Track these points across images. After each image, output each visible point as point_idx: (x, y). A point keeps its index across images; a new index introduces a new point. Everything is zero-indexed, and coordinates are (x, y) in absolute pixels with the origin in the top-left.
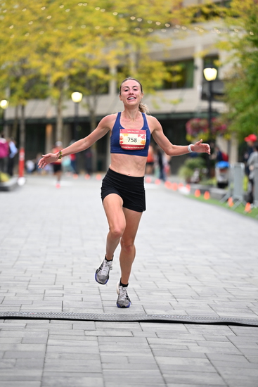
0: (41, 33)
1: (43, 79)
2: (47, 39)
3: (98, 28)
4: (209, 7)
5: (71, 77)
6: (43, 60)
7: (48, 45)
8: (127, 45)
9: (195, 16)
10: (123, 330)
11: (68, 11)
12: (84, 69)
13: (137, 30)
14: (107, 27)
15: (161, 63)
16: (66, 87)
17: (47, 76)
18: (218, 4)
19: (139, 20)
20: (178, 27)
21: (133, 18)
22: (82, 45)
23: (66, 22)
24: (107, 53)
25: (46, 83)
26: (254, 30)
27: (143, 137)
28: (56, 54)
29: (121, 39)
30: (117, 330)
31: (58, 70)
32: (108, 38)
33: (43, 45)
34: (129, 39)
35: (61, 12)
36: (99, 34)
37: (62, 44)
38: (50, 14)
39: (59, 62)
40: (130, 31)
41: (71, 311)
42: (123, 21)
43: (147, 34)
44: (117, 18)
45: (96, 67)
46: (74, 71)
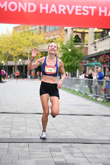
0: (12, 45)
1: (12, 56)
2: (13, 47)
3: (25, 44)
4: (51, 40)
5: (19, 56)
6: (12, 51)
7: (13, 48)
9: (48, 42)
10: (31, 116)
11: (18, 40)
12: (22, 54)
13: (34, 45)
14: (27, 44)
15: (40, 53)
16: (18, 58)
17: (13, 55)
18: (53, 39)
19: (35, 42)
20: (44, 44)
21: (34, 42)
22: (21, 48)
23: (18, 43)
24: (27, 50)
25: (13, 57)
26: (62, 45)
27: (55, 69)
28: (15, 50)
29: (31, 47)
30: (29, 116)
31: (16, 54)
32: (28, 47)
33: (12, 48)
34: (33, 47)
35: (17, 40)
36: (25, 46)
37: (17, 48)
38: (14, 41)
39: (16, 52)
40: (33, 45)
41: (18, 111)
42: (31, 43)
43: (37, 46)
44: (30, 42)
45: (25, 53)
46: (19, 54)
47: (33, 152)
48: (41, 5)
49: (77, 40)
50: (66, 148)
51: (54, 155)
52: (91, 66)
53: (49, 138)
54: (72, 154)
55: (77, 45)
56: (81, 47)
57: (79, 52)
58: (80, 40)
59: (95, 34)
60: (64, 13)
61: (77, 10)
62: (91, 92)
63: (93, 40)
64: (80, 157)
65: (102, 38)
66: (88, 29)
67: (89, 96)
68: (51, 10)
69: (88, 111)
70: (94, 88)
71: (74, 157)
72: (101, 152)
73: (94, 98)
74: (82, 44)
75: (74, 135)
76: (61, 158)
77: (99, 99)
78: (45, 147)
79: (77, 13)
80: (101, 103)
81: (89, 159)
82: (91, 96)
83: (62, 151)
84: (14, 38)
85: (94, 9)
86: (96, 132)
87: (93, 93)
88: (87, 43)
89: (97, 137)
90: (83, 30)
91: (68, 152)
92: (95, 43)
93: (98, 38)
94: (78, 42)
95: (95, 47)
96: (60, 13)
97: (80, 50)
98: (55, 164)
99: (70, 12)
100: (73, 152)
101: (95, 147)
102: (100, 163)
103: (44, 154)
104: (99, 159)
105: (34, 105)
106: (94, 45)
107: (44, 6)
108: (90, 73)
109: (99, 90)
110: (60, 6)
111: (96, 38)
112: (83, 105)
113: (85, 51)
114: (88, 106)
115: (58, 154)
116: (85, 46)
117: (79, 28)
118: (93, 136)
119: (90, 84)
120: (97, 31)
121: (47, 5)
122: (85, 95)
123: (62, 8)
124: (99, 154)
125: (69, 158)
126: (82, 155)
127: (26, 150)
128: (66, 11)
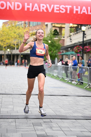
0: (2, 37)
1: (2, 46)
2: (3, 39)
5: (7, 46)
6: (2, 43)
7: (3, 40)
8: (18, 40)
9: (32, 35)
10: (17, 96)
11: (7, 33)
12: (10, 44)
14: (14, 36)
16: (6, 48)
17: (3, 46)
21: (20, 35)
22: (10, 40)
23: (7, 35)
24: (14, 41)
25: (2, 47)
27: (44, 51)
28: (4, 42)
29: (17, 39)
31: (5, 45)
32: (15, 39)
33: (2, 40)
36: (13, 38)
37: (6, 40)
39: (5, 43)
40: (19, 37)
41: (7, 93)
43: (22, 38)
44: (17, 35)
45: (12, 44)
46: (8, 45)
47: (19, 126)
48: (26, 4)
49: (56, 33)
50: (46, 123)
51: (36, 129)
52: (67, 55)
53: (33, 114)
54: (51, 128)
55: (56, 37)
56: (59, 39)
57: (57, 43)
58: (58, 34)
59: (70, 29)
60: (45, 11)
61: (55, 9)
62: (67, 76)
63: (69, 33)
64: (58, 130)
65: (76, 32)
66: (64, 24)
67: (66, 79)
68: (34, 9)
69: (65, 92)
70: (70, 73)
71: (53, 130)
72: (75, 126)
73: (70, 81)
74: (59, 37)
75: (53, 112)
76: (43, 131)
77: (73, 82)
78: (29, 122)
79: (55, 11)
80: (75, 86)
81: (65, 132)
82: (67, 79)
83: (43, 125)
84: (3, 32)
85: (70, 8)
86: (71, 110)
87: (69, 77)
88: (64, 36)
89: (72, 114)
90: (61, 25)
91: (48, 126)
92: (70, 36)
93: (73, 32)
94: (56, 35)
95: (71, 39)
96: (41, 11)
97: (58, 42)
98: (38, 136)
99: (50, 10)
100: (52, 126)
101: (70, 122)
102: (74, 135)
103: (28, 128)
104: (74, 132)
105: (20, 88)
106: (70, 37)
107: (28, 5)
108: (66, 61)
109: (74, 75)
110: (42, 5)
111: (72, 32)
112: (60, 88)
113: (62, 42)
114: (64, 88)
115: (40, 128)
116: (62, 38)
117: (57, 24)
118: (68, 113)
119: (66, 70)
120: (72, 26)
121: (31, 4)
122: (62, 79)
123: (43, 7)
124: (74, 128)
125: (49, 131)
126: (59, 129)
127: (13, 125)
128: (47, 9)
